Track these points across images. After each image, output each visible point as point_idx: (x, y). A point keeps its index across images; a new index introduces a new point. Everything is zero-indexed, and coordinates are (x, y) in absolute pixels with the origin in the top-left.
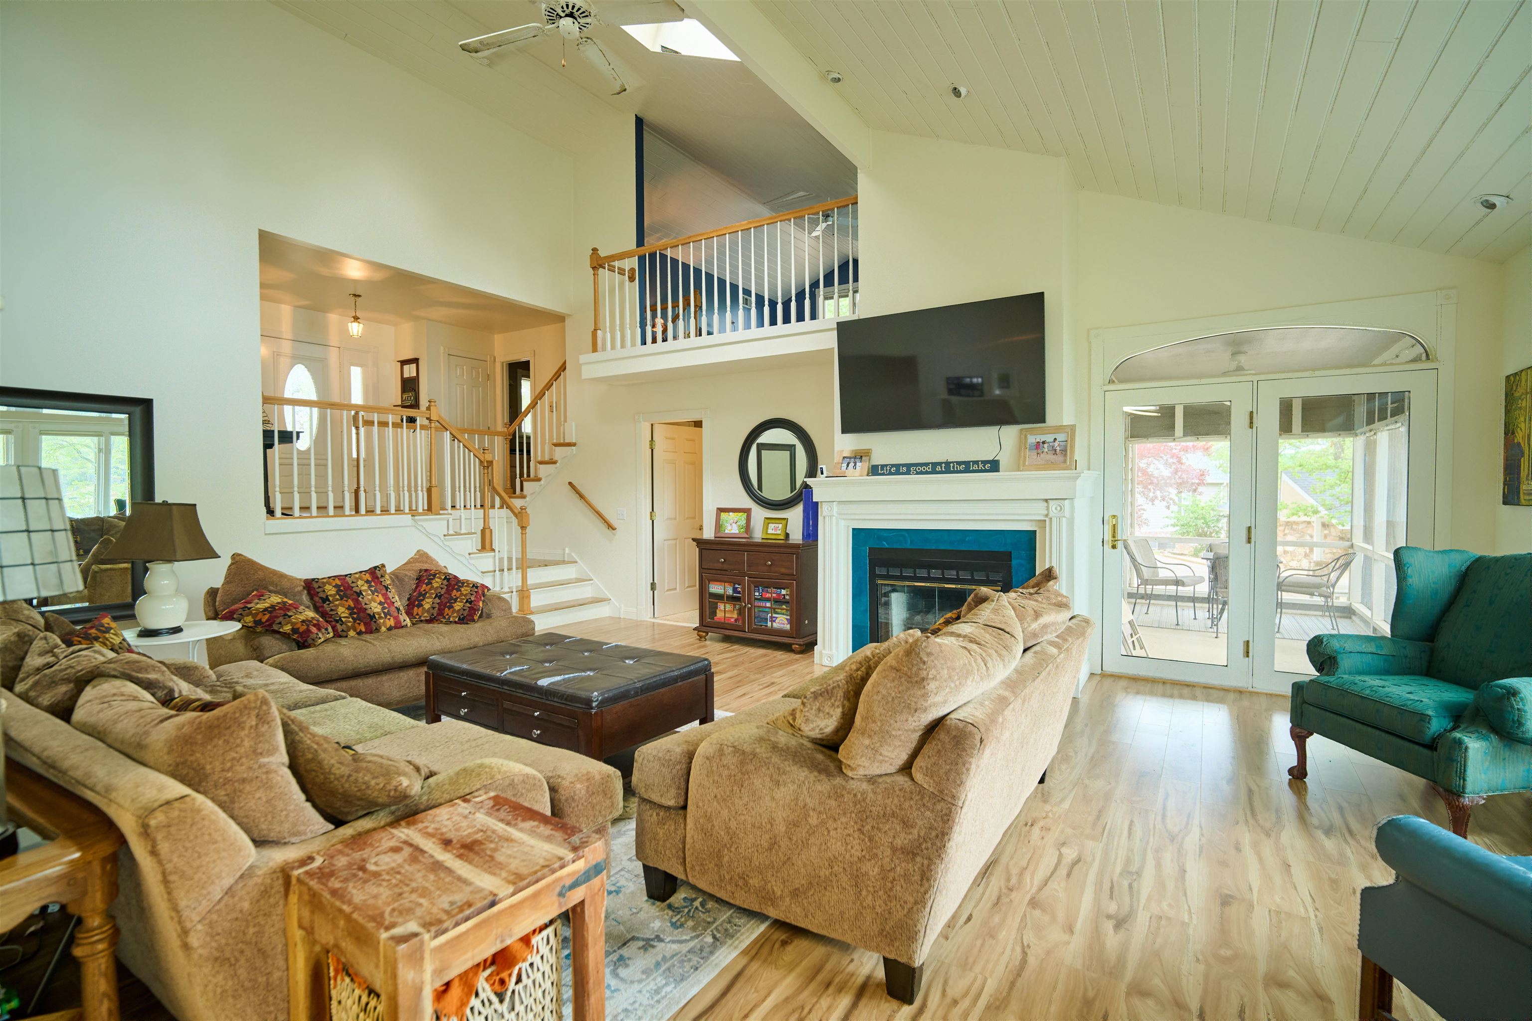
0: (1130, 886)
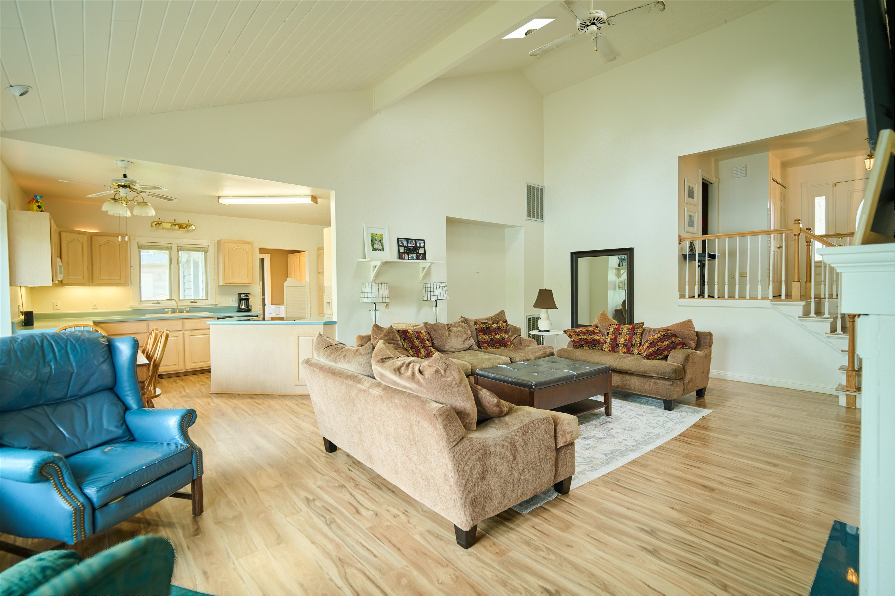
0: (325, 518)
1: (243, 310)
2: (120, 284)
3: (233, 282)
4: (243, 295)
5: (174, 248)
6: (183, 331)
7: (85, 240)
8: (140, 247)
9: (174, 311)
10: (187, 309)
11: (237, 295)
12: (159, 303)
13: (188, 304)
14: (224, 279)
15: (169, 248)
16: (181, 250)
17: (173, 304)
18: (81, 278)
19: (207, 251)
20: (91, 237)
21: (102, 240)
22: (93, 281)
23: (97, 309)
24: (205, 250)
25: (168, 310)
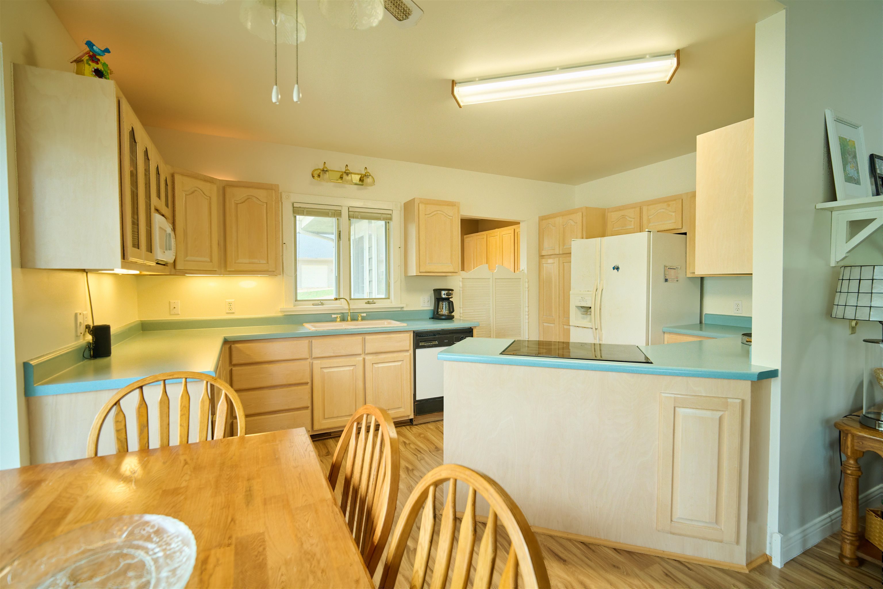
1: (443, 317)
2: (267, 271)
3: (432, 270)
4: (443, 292)
5: (345, 213)
6: (363, 356)
7: (213, 191)
8: (297, 211)
9: (343, 319)
10: (363, 315)
11: (433, 292)
12: (322, 304)
13: (362, 305)
14: (419, 266)
15: (337, 214)
16: (353, 218)
17: (342, 305)
18: (208, 260)
19: (391, 219)
20: (224, 188)
21: (240, 194)
22: (226, 266)
23: (233, 313)
24: (388, 219)
25: (335, 316)
